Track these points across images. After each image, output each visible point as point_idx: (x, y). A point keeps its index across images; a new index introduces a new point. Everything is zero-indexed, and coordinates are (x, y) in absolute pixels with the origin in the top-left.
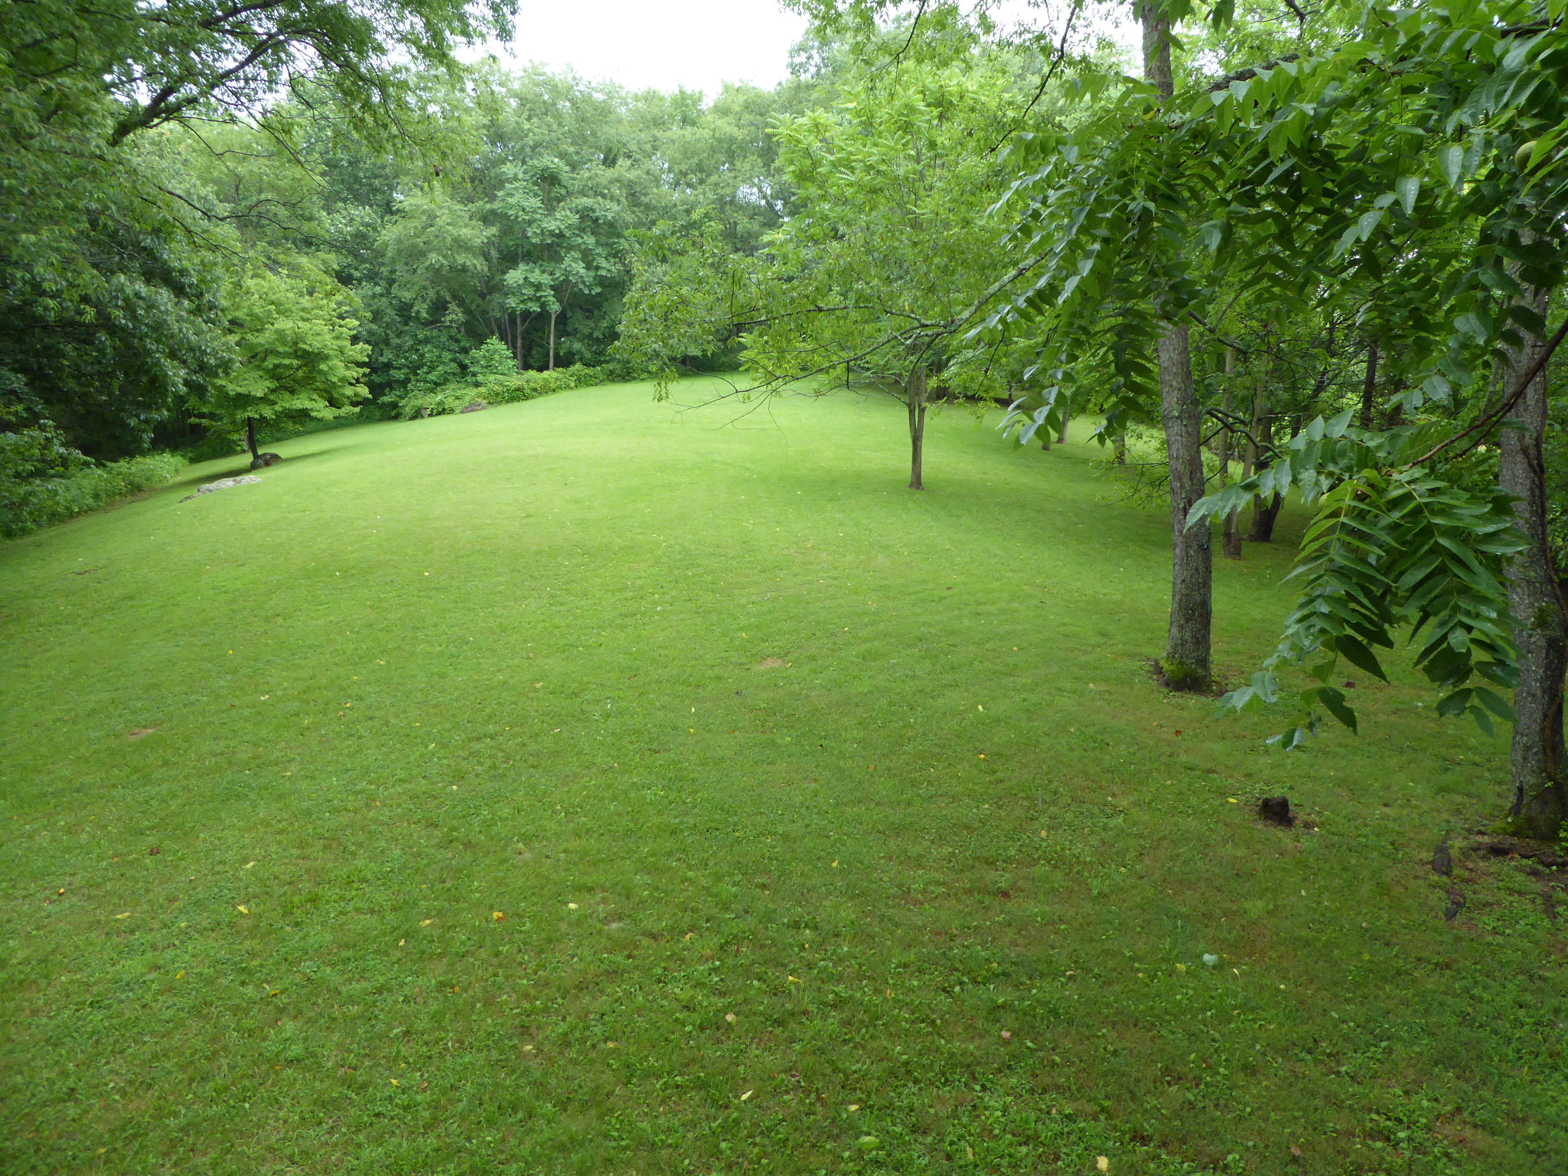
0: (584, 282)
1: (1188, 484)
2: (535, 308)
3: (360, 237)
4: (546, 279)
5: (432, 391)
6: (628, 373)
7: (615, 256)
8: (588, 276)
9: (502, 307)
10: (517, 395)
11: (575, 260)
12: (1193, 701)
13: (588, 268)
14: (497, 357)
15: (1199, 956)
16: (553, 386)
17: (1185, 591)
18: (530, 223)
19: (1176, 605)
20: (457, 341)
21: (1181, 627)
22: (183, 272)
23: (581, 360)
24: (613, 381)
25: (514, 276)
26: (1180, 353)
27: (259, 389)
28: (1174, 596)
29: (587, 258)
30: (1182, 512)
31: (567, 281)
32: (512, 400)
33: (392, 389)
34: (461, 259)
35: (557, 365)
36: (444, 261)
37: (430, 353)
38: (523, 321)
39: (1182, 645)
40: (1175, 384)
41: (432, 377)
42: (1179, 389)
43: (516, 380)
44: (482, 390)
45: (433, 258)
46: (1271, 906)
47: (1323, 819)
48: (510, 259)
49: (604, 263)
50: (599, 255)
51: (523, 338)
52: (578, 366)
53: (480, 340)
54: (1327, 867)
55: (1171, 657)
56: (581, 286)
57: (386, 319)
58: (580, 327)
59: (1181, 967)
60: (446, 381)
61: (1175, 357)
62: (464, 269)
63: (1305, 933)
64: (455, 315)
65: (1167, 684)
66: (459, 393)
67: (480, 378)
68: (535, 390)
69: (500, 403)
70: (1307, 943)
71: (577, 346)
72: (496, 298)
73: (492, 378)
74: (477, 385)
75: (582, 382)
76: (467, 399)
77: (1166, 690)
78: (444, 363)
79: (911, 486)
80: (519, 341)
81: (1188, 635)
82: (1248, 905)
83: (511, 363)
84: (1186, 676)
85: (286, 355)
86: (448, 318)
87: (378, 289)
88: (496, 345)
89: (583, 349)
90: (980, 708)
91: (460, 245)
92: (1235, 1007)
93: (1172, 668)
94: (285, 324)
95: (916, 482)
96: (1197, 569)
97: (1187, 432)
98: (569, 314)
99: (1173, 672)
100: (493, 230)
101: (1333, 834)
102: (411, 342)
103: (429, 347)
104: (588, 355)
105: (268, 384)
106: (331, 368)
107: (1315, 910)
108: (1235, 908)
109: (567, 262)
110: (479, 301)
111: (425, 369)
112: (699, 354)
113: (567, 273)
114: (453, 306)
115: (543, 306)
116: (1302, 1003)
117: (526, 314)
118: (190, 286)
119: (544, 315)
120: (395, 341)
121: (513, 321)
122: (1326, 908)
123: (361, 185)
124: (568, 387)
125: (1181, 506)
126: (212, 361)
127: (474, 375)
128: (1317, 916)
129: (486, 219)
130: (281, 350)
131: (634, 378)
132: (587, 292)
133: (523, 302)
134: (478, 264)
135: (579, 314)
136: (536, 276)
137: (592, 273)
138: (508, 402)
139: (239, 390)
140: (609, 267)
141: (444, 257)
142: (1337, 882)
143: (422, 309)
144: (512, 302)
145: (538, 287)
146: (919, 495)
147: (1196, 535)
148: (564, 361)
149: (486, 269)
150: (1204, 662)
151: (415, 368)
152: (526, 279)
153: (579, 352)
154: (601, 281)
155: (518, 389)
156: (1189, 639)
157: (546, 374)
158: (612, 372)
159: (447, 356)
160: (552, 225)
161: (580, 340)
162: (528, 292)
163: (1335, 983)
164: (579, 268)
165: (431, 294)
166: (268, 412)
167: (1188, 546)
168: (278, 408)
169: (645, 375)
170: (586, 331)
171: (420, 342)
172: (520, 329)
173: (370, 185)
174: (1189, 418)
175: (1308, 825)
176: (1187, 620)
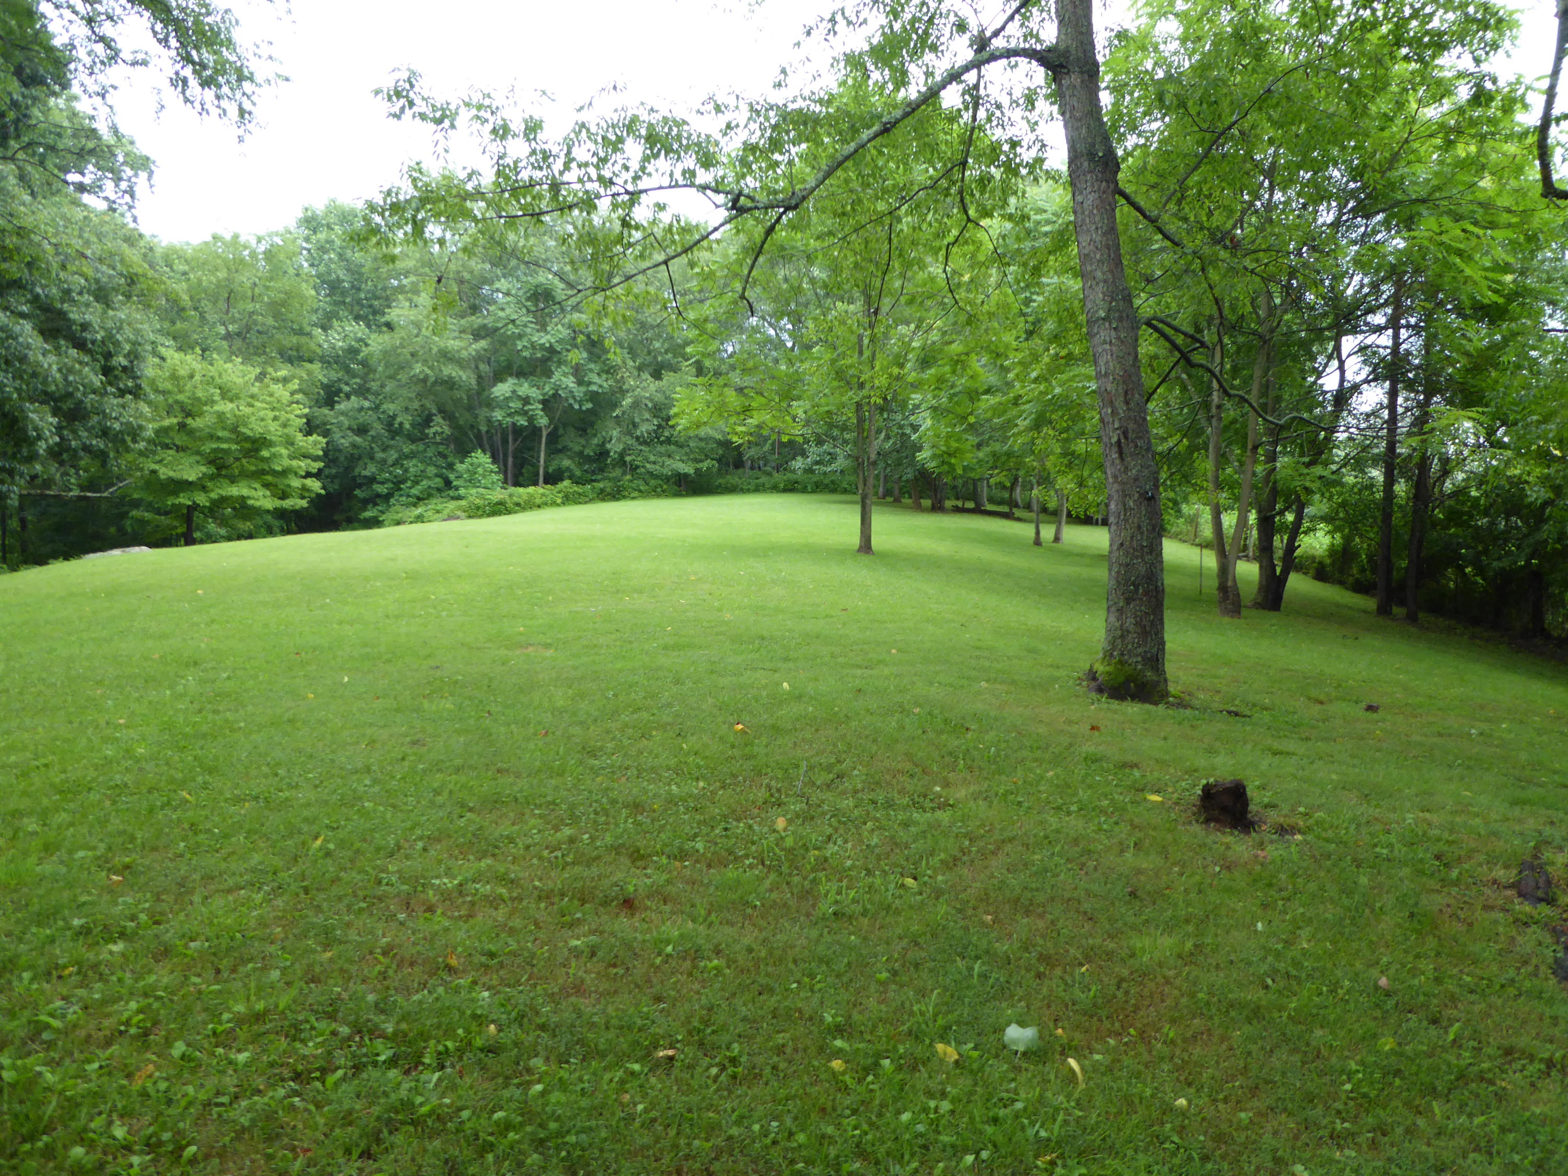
0: (574, 398)
1: (1121, 408)
2: (522, 422)
3: (352, 352)
4: (534, 393)
5: (415, 505)
6: (619, 492)
7: (608, 372)
8: (579, 392)
9: (489, 421)
10: (498, 509)
11: (565, 374)
12: (1133, 709)
13: (580, 383)
14: (480, 470)
15: (999, 1030)
16: (538, 501)
17: (1124, 560)
18: (520, 337)
19: (1113, 582)
20: (445, 457)
21: (1120, 611)
22: (85, 326)
23: (570, 478)
24: (603, 500)
25: (502, 389)
26: (1104, 234)
27: (191, 472)
28: (1110, 570)
29: (578, 372)
30: (1115, 449)
31: (556, 395)
32: (493, 513)
33: (375, 504)
34: (450, 371)
35: (546, 482)
36: (428, 372)
37: (413, 467)
38: (515, 440)
39: (1122, 636)
40: (1099, 274)
41: (414, 491)
42: (1105, 281)
43: (498, 494)
44: (463, 503)
45: (418, 368)
46: (1189, 945)
47: (1311, 822)
48: (499, 377)
49: (595, 378)
50: (591, 370)
51: (515, 457)
52: (567, 483)
53: (464, 452)
54: (1313, 887)
55: (1108, 655)
56: (571, 401)
57: (372, 433)
58: (571, 445)
59: (947, 1051)
60: (430, 496)
61: (1098, 239)
62: (450, 384)
63: (1253, 995)
64: (440, 426)
65: (1100, 690)
66: (439, 507)
67: (462, 492)
68: (518, 504)
69: (481, 516)
70: (1256, 1013)
71: (566, 463)
72: (483, 413)
73: (473, 491)
74: (459, 498)
75: (569, 499)
76: (446, 512)
77: (1094, 695)
78: (429, 478)
79: (860, 550)
80: (510, 460)
81: (1130, 622)
82: (1138, 943)
83: (495, 477)
84: (1128, 680)
85: (226, 440)
86: (433, 430)
87: (367, 404)
88: (481, 459)
89: (573, 467)
90: (785, 685)
91: (446, 356)
92: (1043, 1146)
93: (1108, 669)
94: (226, 407)
95: (866, 546)
96: (1139, 527)
97: (1118, 338)
98: (561, 431)
99: (1109, 673)
100: (483, 344)
101: (1328, 840)
102: (395, 456)
103: (414, 461)
104: (578, 473)
105: (204, 469)
106: (274, 455)
107: (1278, 955)
108: (1111, 945)
109: (557, 376)
110: (467, 415)
111: (409, 484)
112: (692, 471)
113: (557, 388)
114: (438, 419)
115: (531, 419)
116: (1220, 1138)
117: (517, 431)
118: (93, 342)
119: (535, 431)
120: (380, 455)
121: (505, 441)
122: (1304, 952)
123: (363, 306)
124: (554, 504)
125: (1115, 439)
126: (117, 426)
127: (457, 489)
128: (1281, 966)
129: (478, 334)
130: (220, 434)
131: (624, 497)
132: (577, 407)
133: (509, 415)
134: (466, 377)
135: (572, 432)
136: (525, 389)
137: (583, 389)
138: (489, 516)
139: (171, 474)
140: (599, 383)
141: (430, 368)
142: (1330, 912)
143: (406, 421)
144: (498, 415)
145: (526, 400)
147: (1136, 480)
148: (552, 479)
149: (474, 382)
150: (1156, 660)
151: (398, 484)
152: (514, 392)
153: (568, 469)
154: (593, 397)
155: (500, 503)
156: (1132, 628)
157: (531, 489)
158: (602, 491)
159: (431, 470)
160: (544, 339)
161: (570, 458)
162: (515, 405)
163: (1310, 1099)
164: (570, 382)
165: (416, 405)
166: (202, 499)
167: (1125, 495)
168: (213, 495)
169: (636, 494)
170: (577, 448)
171: (407, 457)
172: (511, 447)
173: (371, 306)
174: (1120, 319)
175: (1283, 830)
176: (1128, 601)
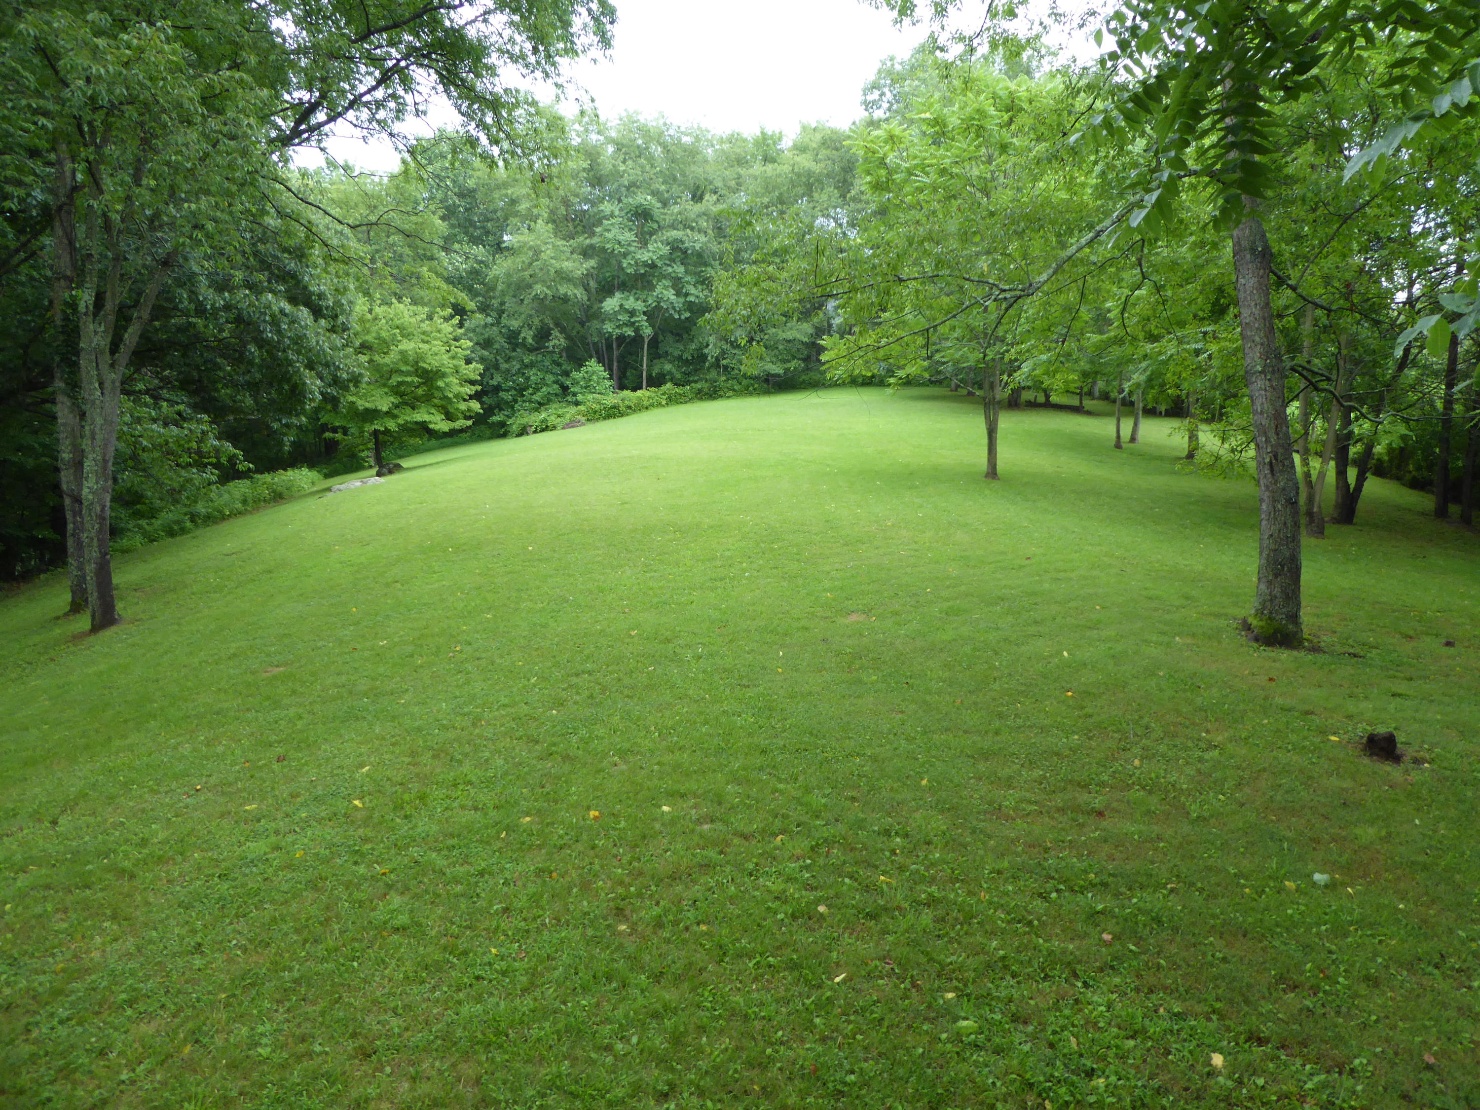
0: (674, 308)
1: (1273, 439)
2: (629, 332)
3: (474, 273)
4: (639, 306)
5: (537, 410)
6: (715, 392)
7: (703, 283)
8: (678, 302)
9: (600, 332)
10: (613, 413)
11: (666, 288)
12: (1284, 655)
13: (678, 294)
14: (595, 377)
15: (1309, 876)
16: (646, 403)
17: (1272, 547)
18: (625, 255)
19: (1264, 561)
20: (559, 365)
21: (1270, 583)
22: (321, 296)
23: (671, 380)
24: (701, 399)
25: (611, 304)
26: (1262, 309)
27: (384, 404)
28: (1261, 553)
29: (677, 285)
30: (1267, 467)
31: (658, 308)
32: (608, 417)
33: (501, 409)
34: (563, 289)
35: (650, 385)
36: (548, 292)
37: (534, 375)
38: (619, 346)
39: (1271, 600)
40: (1257, 339)
41: (537, 397)
42: (1262, 344)
43: (612, 399)
44: (582, 408)
45: (538, 289)
46: (1383, 833)
47: (1433, 755)
48: (607, 290)
49: (693, 290)
50: (688, 283)
51: (618, 362)
52: (669, 385)
53: (579, 363)
54: (1442, 798)
55: (1259, 613)
56: (672, 312)
57: (497, 346)
58: (670, 350)
59: (1290, 884)
60: (549, 401)
61: (1257, 312)
62: (565, 299)
63: (1421, 858)
64: (557, 340)
65: (1256, 640)
66: (560, 412)
67: (580, 397)
68: (629, 407)
69: (598, 419)
70: (1425, 868)
71: (668, 367)
72: (595, 324)
73: (590, 397)
74: (577, 404)
75: (672, 400)
76: (568, 416)
77: (1255, 645)
78: (547, 385)
79: (987, 475)
80: (615, 364)
81: (1277, 591)
82: (1358, 831)
83: (608, 383)
84: (1275, 633)
85: (408, 374)
86: (551, 344)
87: (489, 320)
88: (593, 366)
89: (674, 370)
90: (1065, 654)
91: (563, 276)
92: (1351, 923)
93: (1261, 623)
94: (407, 346)
95: (992, 472)
96: (1285, 524)
97: (1271, 386)
98: (661, 338)
99: (1262, 627)
100: (592, 263)
101: (1445, 768)
102: (518, 366)
103: (534, 370)
104: (678, 376)
105: (392, 399)
106: (447, 385)
107: (1431, 838)
108: (1344, 834)
109: (659, 289)
110: (578, 327)
111: (531, 391)
112: (781, 372)
113: (659, 300)
114: (556, 333)
115: (637, 330)
116: (1425, 921)
117: (621, 339)
118: (327, 308)
119: (637, 339)
120: (504, 366)
121: (609, 347)
122: (1443, 836)
123: (476, 228)
124: (660, 405)
125: (1267, 460)
126: (345, 376)
127: (575, 395)
128: (1433, 843)
129: (586, 253)
130: (404, 368)
131: (721, 396)
132: (677, 316)
133: (618, 327)
134: (579, 293)
135: (670, 338)
136: (631, 303)
137: (682, 300)
138: (605, 419)
139: (368, 405)
140: (696, 293)
141: (548, 287)
142: (1453, 813)
143: (528, 336)
144: (608, 327)
145: (632, 313)
146: (995, 484)
147: (1284, 489)
148: (656, 382)
149: (585, 298)
150: (1294, 618)
151: (521, 391)
152: (621, 306)
153: (670, 373)
154: (690, 306)
155: (614, 407)
156: (1278, 595)
157: (639, 393)
158: (700, 391)
159: (550, 378)
160: (645, 256)
161: (670, 362)
162: (623, 317)
163: (1459, 904)
164: (670, 295)
165: (536, 321)
166: (392, 425)
167: (1275, 501)
168: (400, 421)
169: (731, 393)
170: (676, 353)
171: (526, 366)
172: (616, 353)
173: (483, 227)
174: (1273, 372)
175: (1417, 761)
176: (1276, 576)
